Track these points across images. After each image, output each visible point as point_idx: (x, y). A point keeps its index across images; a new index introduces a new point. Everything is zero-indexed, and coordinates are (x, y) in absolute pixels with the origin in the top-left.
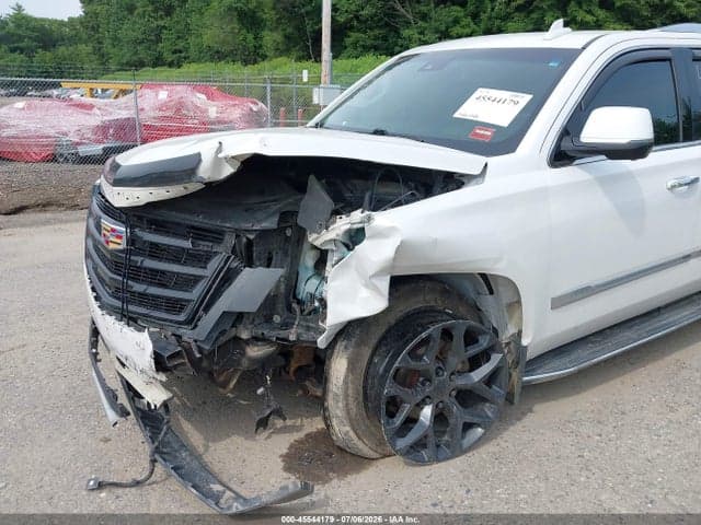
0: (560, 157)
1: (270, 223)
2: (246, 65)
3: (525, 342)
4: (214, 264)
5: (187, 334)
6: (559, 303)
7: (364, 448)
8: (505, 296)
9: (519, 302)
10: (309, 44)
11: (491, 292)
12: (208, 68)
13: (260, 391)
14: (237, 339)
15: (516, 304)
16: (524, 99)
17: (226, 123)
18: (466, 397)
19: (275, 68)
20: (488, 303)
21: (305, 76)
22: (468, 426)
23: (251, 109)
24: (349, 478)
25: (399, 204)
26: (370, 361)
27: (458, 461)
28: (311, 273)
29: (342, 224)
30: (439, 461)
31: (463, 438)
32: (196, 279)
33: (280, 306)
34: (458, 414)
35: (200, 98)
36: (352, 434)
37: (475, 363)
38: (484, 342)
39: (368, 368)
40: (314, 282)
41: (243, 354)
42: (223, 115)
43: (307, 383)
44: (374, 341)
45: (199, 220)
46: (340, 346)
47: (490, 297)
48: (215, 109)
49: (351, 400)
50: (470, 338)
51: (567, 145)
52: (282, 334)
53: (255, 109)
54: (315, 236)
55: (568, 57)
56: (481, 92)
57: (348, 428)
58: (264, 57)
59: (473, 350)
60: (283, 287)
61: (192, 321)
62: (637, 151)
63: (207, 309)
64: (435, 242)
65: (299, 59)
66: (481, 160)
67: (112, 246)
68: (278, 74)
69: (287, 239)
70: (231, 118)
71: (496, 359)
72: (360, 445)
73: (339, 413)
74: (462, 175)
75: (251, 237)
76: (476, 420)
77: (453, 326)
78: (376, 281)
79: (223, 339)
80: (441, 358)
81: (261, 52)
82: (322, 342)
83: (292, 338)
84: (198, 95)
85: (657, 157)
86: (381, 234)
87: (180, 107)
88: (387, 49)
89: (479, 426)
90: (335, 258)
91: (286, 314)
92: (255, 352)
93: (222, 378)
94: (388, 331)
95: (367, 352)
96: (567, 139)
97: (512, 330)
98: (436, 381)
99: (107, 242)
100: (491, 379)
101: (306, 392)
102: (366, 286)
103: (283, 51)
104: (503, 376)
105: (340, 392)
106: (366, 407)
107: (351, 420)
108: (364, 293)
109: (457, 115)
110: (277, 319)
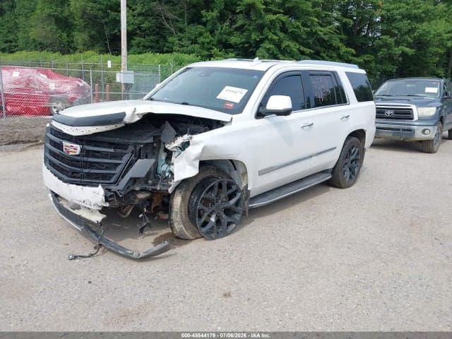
0: (259, 115)
1: (150, 140)
2: (63, 54)
3: (249, 189)
4: (126, 158)
5: (114, 188)
6: (261, 173)
7: (188, 234)
8: (241, 170)
9: (246, 172)
10: (108, 43)
11: (236, 170)
12: (36, 55)
13: (141, 216)
14: (134, 191)
15: (245, 173)
16: (245, 91)
17: (61, 93)
18: (228, 212)
19: (86, 58)
20: (234, 174)
21: (109, 64)
22: (229, 224)
23: (78, 85)
24: (183, 246)
25: (201, 133)
26: (190, 197)
27: (226, 238)
28: (164, 162)
29: (180, 140)
30: (218, 238)
31: (227, 229)
32: (117, 165)
33: (152, 176)
34: (225, 218)
35: (43, 77)
36: (184, 228)
37: (231, 197)
38: (234, 188)
39: (189, 201)
40: (166, 166)
41: (136, 197)
42: (59, 89)
43: (159, 214)
44: (191, 189)
45: (117, 140)
46: (177, 192)
47: (235, 172)
48: (54, 84)
49: (183, 214)
50: (229, 187)
51: (261, 110)
52: (153, 187)
53: (81, 85)
54: (168, 145)
55: (261, 74)
56: (227, 88)
57: (182, 226)
58: (75, 49)
59: (230, 191)
60: (153, 168)
61: (116, 183)
62: (286, 113)
63: (123, 177)
64: (216, 147)
65: (101, 52)
66: (230, 116)
67: (71, 153)
68: (89, 62)
69: (154, 148)
70: (65, 90)
71: (239, 195)
72: (187, 233)
73: (178, 220)
74: (223, 122)
75: (142, 146)
76: (232, 221)
77: (222, 181)
78: (194, 162)
79: (128, 191)
80: (218, 195)
81: (72, 45)
82: (170, 190)
83: (158, 188)
84: (41, 75)
85: (294, 115)
86: (197, 143)
87: (29, 82)
88: (159, 48)
89: (233, 223)
90: (177, 154)
91: (154, 180)
92: (141, 196)
93: (125, 210)
94: (197, 185)
95: (189, 194)
96: (261, 108)
97: (244, 185)
98: (216, 204)
99: (68, 152)
100: (237, 204)
101: (159, 217)
102: (190, 165)
103: (89, 46)
104: (241, 203)
105: (178, 210)
106: (189, 217)
107: (183, 221)
108: (189, 167)
109: (218, 97)
110: (150, 182)
